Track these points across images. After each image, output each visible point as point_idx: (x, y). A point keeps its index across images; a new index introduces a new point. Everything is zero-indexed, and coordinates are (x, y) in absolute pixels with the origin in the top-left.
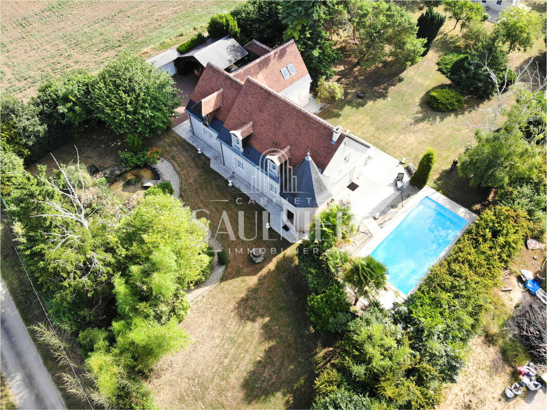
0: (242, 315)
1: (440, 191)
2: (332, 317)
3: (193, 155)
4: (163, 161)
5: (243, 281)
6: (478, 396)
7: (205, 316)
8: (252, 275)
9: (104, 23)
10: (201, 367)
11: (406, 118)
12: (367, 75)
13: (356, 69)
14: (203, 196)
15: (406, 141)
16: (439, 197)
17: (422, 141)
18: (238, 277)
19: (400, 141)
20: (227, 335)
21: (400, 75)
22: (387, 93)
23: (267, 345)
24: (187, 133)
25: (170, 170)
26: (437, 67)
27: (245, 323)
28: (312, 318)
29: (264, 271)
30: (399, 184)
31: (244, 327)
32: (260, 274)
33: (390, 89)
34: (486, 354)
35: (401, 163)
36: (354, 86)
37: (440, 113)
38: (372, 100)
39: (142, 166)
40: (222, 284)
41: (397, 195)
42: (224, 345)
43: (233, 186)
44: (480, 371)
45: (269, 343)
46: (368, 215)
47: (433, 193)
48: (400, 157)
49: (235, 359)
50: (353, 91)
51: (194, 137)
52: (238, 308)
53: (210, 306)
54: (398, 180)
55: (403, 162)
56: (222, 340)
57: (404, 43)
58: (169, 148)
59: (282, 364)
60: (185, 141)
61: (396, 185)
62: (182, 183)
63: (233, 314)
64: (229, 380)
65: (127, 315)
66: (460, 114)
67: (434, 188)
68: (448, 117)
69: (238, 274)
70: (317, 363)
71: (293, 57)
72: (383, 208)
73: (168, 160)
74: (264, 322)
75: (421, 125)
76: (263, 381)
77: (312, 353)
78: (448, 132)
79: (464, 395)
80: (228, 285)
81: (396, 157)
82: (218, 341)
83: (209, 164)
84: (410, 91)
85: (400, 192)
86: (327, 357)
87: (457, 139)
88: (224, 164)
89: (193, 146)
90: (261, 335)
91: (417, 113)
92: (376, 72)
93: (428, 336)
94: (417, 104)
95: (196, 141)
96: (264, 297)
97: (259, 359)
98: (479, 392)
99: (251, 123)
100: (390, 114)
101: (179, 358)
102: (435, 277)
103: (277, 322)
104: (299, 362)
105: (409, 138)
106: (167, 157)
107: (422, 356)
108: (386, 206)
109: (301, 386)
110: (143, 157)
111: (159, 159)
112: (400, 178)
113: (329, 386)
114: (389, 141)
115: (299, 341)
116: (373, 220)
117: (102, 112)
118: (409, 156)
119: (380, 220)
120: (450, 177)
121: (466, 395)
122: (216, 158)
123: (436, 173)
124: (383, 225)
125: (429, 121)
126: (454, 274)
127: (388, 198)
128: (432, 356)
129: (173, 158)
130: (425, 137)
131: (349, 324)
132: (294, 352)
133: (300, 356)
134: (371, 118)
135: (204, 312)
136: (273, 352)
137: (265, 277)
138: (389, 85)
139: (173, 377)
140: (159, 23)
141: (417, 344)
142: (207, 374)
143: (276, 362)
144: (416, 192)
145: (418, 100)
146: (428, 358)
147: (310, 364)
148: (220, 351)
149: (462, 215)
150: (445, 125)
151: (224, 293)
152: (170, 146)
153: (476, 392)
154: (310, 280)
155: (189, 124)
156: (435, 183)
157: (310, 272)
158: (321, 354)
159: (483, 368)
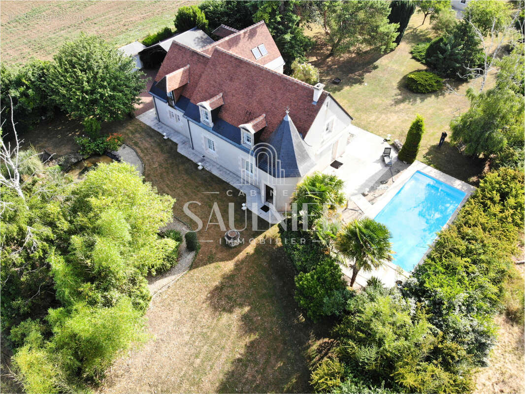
0: (216, 306)
1: (432, 165)
2: (326, 296)
3: (158, 140)
4: (124, 148)
5: (216, 268)
6: (510, 384)
7: (171, 309)
8: (227, 260)
9: (70, 30)
10: (166, 370)
11: (385, 100)
12: (341, 64)
13: (329, 59)
14: (169, 180)
15: (388, 120)
16: (431, 171)
17: (406, 120)
18: (210, 263)
19: (381, 121)
20: (199, 330)
21: (375, 63)
22: (363, 79)
23: (248, 340)
24: (152, 121)
25: (132, 156)
26: (410, 56)
27: (220, 315)
28: (301, 302)
29: (241, 256)
30: (387, 160)
31: (218, 320)
32: (236, 258)
33: (365, 76)
34: (510, 335)
35: (386, 140)
36: (328, 74)
37: (419, 95)
38: (348, 85)
39: (101, 153)
40: (192, 272)
41: (385, 172)
42: (194, 342)
43: (203, 169)
44: (507, 354)
45: (250, 337)
46: (356, 192)
47: (425, 168)
48: (384, 135)
49: (208, 358)
50: (327, 78)
51: (160, 123)
52: (211, 298)
53: (177, 298)
54: (385, 156)
55: (388, 139)
56: (192, 336)
57: (377, 27)
58: (132, 135)
59: (267, 361)
60: (150, 128)
61: (384, 161)
62: (145, 168)
63: (205, 305)
64: (202, 385)
65: (67, 301)
66: (441, 95)
67: (425, 163)
68: (429, 98)
69: (211, 259)
70: (311, 359)
71: (264, 38)
72: (372, 184)
73: (130, 147)
74: (243, 312)
75: (402, 106)
76: (245, 384)
77: (304, 346)
78: (430, 111)
79: (493, 385)
80: (198, 272)
81: (379, 135)
82: (187, 338)
83: (177, 148)
84: (386, 76)
85: (389, 168)
86: (322, 350)
87: (442, 117)
88: (193, 148)
89: (159, 133)
90: (240, 327)
91: (396, 95)
92: (350, 61)
93: (448, 308)
94: (395, 87)
95: (162, 127)
96: (243, 284)
97: (238, 356)
98: (510, 380)
99: (221, 94)
100: (368, 97)
101: (139, 361)
102: (446, 241)
103: (260, 312)
104: (289, 358)
105: (391, 117)
106: (129, 144)
107: (446, 333)
108: (374, 182)
109: (293, 388)
110: (102, 143)
111: (120, 146)
112: (386, 154)
113: (331, 379)
114: (370, 121)
115: (287, 332)
116: (362, 196)
117: (57, 93)
118: (393, 133)
119: (370, 196)
120: (439, 152)
121: (495, 385)
122: (184, 143)
123: (424, 148)
124: (374, 201)
125: (410, 102)
126: (467, 237)
127: (376, 174)
128: (457, 332)
129: (136, 144)
130: (408, 117)
131: (348, 302)
132: (282, 345)
133: (289, 350)
134: (349, 101)
135: (169, 304)
136: (256, 347)
137: (242, 262)
138: (364, 72)
139: (130, 384)
140: (126, 27)
141: (436, 319)
142: (173, 379)
143: (260, 358)
144: (406, 167)
145: (395, 84)
146: (452, 335)
147: (303, 359)
148: (189, 350)
149: (459, 187)
150: (427, 105)
151: (194, 282)
152: (132, 133)
153: (506, 380)
154: (296, 257)
155: (155, 112)
156: (424, 157)
157: (296, 248)
158: (315, 347)
159: (510, 351)
